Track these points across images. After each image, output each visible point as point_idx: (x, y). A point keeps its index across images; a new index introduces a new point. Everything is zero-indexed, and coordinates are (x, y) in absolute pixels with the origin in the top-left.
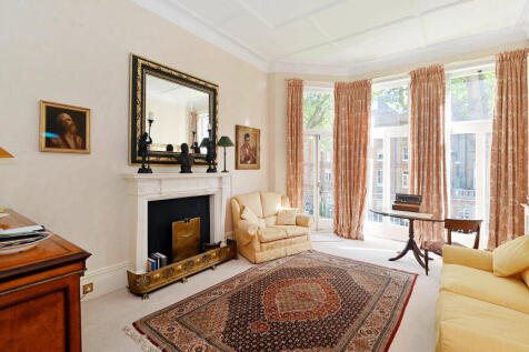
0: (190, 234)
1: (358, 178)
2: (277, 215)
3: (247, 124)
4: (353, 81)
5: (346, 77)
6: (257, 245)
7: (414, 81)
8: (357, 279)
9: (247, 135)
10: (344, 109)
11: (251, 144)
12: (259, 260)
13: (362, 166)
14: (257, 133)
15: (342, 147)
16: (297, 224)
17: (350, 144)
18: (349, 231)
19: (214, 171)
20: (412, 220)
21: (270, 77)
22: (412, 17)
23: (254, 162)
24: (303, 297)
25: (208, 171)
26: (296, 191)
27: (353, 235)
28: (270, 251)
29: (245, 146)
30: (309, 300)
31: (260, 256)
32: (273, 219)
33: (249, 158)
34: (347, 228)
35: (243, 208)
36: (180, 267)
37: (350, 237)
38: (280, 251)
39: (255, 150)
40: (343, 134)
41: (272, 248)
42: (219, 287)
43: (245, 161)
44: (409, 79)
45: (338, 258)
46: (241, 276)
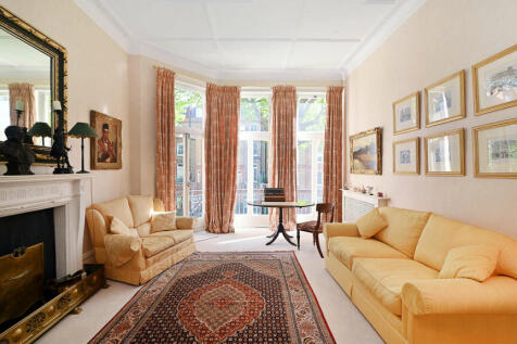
0: (26, 272)
1: (229, 177)
2: (149, 221)
3: (105, 111)
4: (223, 85)
5: (216, 78)
6: (141, 261)
7: (275, 96)
8: (257, 268)
9: (106, 126)
10: (215, 110)
11: (111, 138)
12: (146, 279)
13: (233, 165)
14: (118, 124)
15: (214, 147)
16: (178, 228)
17: (221, 144)
18: (221, 227)
19: (69, 170)
20: (281, 208)
21: (131, 59)
22: (289, 40)
23: (114, 160)
24: (225, 303)
25: (57, 172)
26: (169, 193)
27: (225, 229)
28: (157, 265)
29: (104, 139)
30: (231, 304)
31: (145, 274)
32: (147, 228)
33: (106, 156)
34: (218, 223)
35: (109, 220)
36: (19, 331)
37: (222, 232)
38: (166, 262)
39: (116, 146)
40: (214, 134)
41: (159, 260)
42: (107, 335)
43: (102, 160)
44: (271, 93)
45: (228, 254)
46: (131, 307)
